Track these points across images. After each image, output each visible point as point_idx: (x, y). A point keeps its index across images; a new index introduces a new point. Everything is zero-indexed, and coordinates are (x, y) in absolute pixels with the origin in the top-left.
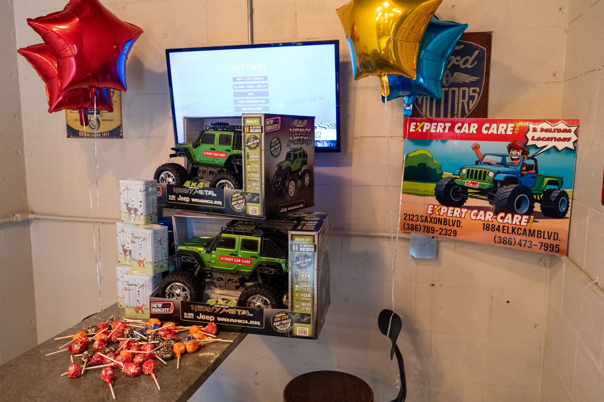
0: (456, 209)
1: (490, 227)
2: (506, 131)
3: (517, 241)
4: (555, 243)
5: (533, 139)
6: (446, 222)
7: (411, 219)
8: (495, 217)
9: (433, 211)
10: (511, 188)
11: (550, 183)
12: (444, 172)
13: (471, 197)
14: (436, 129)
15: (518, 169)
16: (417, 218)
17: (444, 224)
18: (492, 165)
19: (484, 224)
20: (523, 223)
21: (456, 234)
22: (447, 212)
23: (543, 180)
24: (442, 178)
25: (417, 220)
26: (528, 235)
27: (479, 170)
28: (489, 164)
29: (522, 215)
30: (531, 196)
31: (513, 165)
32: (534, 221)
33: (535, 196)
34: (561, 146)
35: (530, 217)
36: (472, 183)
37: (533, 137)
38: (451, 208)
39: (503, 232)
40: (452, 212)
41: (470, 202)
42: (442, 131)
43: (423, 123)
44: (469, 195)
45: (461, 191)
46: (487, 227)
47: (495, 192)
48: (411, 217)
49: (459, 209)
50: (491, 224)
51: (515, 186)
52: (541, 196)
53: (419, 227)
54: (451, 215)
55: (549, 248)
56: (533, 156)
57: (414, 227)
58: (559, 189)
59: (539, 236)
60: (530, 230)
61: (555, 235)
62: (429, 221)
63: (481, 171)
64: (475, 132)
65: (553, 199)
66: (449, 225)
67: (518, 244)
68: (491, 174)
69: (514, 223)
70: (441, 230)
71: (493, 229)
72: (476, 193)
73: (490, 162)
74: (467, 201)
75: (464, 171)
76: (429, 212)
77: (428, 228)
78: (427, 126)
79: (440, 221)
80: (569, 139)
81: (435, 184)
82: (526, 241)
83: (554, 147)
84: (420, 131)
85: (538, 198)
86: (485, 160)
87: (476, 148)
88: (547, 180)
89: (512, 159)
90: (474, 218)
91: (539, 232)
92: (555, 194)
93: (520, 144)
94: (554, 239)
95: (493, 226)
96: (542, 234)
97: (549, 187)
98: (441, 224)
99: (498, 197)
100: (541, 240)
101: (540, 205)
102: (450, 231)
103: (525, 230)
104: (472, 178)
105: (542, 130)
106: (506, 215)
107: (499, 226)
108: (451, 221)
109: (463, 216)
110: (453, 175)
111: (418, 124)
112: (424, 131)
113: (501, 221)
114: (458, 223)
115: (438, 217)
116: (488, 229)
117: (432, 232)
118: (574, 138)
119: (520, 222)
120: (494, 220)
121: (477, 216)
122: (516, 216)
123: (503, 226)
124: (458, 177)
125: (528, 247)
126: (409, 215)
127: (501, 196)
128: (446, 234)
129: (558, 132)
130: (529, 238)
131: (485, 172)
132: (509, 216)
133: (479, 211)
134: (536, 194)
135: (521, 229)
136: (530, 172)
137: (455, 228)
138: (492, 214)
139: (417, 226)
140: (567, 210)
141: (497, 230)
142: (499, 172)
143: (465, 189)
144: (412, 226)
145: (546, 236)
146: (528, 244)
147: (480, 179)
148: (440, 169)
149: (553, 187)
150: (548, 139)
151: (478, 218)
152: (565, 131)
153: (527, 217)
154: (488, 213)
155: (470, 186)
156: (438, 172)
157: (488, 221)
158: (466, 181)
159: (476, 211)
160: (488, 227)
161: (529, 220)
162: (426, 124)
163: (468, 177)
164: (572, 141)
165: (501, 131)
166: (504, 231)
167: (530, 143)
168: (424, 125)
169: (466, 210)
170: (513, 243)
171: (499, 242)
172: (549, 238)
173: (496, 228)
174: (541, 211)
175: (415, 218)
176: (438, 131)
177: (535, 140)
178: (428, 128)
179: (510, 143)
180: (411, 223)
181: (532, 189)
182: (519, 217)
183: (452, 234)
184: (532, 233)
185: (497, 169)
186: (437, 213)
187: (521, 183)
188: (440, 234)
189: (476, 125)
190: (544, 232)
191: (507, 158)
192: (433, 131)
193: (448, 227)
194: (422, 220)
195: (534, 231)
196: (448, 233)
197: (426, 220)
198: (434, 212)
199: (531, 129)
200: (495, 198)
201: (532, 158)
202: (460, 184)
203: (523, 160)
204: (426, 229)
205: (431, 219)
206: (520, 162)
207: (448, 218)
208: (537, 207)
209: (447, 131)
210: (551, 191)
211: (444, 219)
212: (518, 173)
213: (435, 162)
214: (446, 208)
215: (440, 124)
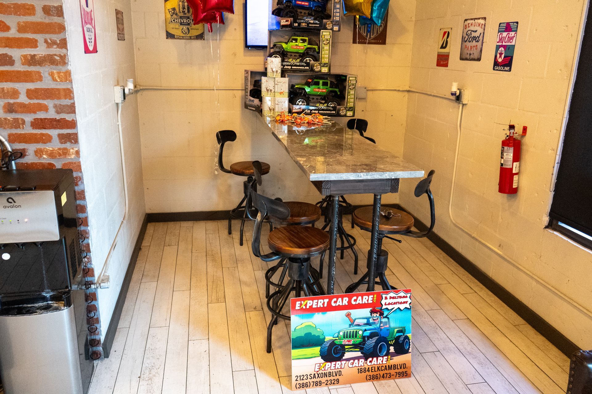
0: (338, 363)
1: (363, 370)
2: (368, 300)
3: (381, 375)
4: (404, 370)
5: (385, 304)
6: (330, 374)
7: (301, 379)
8: (366, 362)
9: (319, 369)
10: (374, 340)
11: (398, 332)
12: (326, 337)
13: (348, 351)
14: (317, 305)
15: (378, 325)
16: (307, 377)
17: (329, 377)
18: (361, 326)
19: (358, 369)
20: (384, 362)
21: (338, 381)
22: (331, 367)
23: (394, 330)
24: (325, 342)
25: (307, 378)
26: (387, 369)
27: (352, 331)
28: (359, 325)
29: (383, 357)
30: (387, 342)
31: (374, 323)
32: (391, 359)
33: (390, 342)
34: (402, 307)
35: (388, 357)
36: (347, 341)
37: (386, 303)
38: (333, 363)
39: (372, 372)
40: (334, 366)
41: (347, 355)
42: (322, 306)
43: (306, 301)
44: (346, 350)
45: (340, 348)
46: (360, 371)
47: (364, 344)
48: (302, 378)
49: (339, 362)
50: (363, 368)
51: (377, 338)
52: (394, 342)
53: (309, 384)
54: (334, 368)
55: (401, 375)
56: (387, 316)
57: (305, 385)
58: (404, 335)
59: (395, 368)
60: (389, 366)
61: (404, 366)
62: (316, 377)
63: (353, 332)
64: (347, 304)
65: (401, 342)
66: (333, 376)
67: (382, 377)
68: (361, 332)
69: (378, 363)
70: (327, 381)
71: (365, 371)
72: (351, 348)
73: (358, 324)
74: (345, 355)
75: (341, 334)
76: (317, 370)
77: (317, 382)
78: (310, 303)
79: (325, 375)
80: (406, 302)
81: (320, 347)
82: (387, 374)
83: (399, 308)
84: (304, 307)
85: (392, 343)
86: (355, 323)
87: (348, 315)
88: (396, 330)
89: (374, 320)
90: (351, 366)
91: (395, 366)
92: (402, 339)
93: (378, 309)
94: (404, 368)
95: (365, 369)
96: (396, 367)
97: (398, 335)
98: (327, 377)
99: (367, 348)
100: (397, 371)
101: (393, 347)
102: (334, 380)
103: (386, 366)
104: (347, 337)
105: (391, 298)
106: (372, 360)
107: (369, 368)
108: (334, 373)
109: (343, 367)
110: (333, 337)
111: (302, 302)
112: (308, 307)
113: (369, 364)
114: (340, 373)
115: (323, 372)
116: (361, 372)
117: (319, 385)
118: (409, 301)
119: (382, 361)
120: (365, 364)
121: (353, 364)
122: (379, 358)
123: (372, 367)
124: (337, 338)
125: (389, 377)
126: (300, 376)
127: (368, 346)
128: (331, 383)
129: (400, 298)
130: (388, 372)
131: (356, 331)
132: (375, 359)
133: (354, 361)
134: (390, 341)
135: (383, 367)
136: (385, 326)
137: (338, 377)
138: (363, 360)
139: (307, 384)
140: (409, 347)
141: (367, 371)
142: (366, 330)
143: (343, 346)
144: (303, 384)
145: (399, 367)
146: (388, 376)
147: (353, 337)
148: (323, 335)
149: (400, 334)
150: (395, 303)
151: (354, 366)
152: (404, 297)
153: (386, 357)
154: (361, 360)
155: (347, 343)
156: (321, 337)
157: (361, 366)
158: (343, 340)
159: (352, 361)
160: (362, 370)
161: (387, 359)
162: (309, 302)
163: (344, 337)
164: (409, 303)
165: (365, 301)
166: (373, 370)
167: (384, 307)
168: (307, 303)
169: (345, 362)
170: (379, 378)
171: (370, 379)
172: (401, 368)
173: (366, 370)
174: (394, 351)
175: (305, 377)
176: (319, 306)
177: (387, 305)
178: (311, 305)
179: (371, 309)
180: (301, 382)
181: (388, 338)
182: (381, 358)
183: (336, 382)
184: (390, 367)
185: (364, 328)
186: (323, 369)
187: (381, 335)
188: (326, 384)
189: (347, 299)
190: (397, 365)
191: (370, 319)
192: (314, 306)
193: (332, 378)
194: (311, 378)
195: (391, 365)
196: (333, 382)
197: (314, 377)
198: (321, 369)
199: (384, 298)
200: (364, 349)
201: (386, 317)
202: (339, 344)
203: (381, 319)
204: (315, 384)
205: (318, 375)
206: (378, 321)
207: (331, 371)
208: (392, 349)
209: (325, 305)
210: (399, 336)
211: (329, 372)
212: (379, 329)
213: (319, 330)
214: (329, 364)
215: (320, 301)
